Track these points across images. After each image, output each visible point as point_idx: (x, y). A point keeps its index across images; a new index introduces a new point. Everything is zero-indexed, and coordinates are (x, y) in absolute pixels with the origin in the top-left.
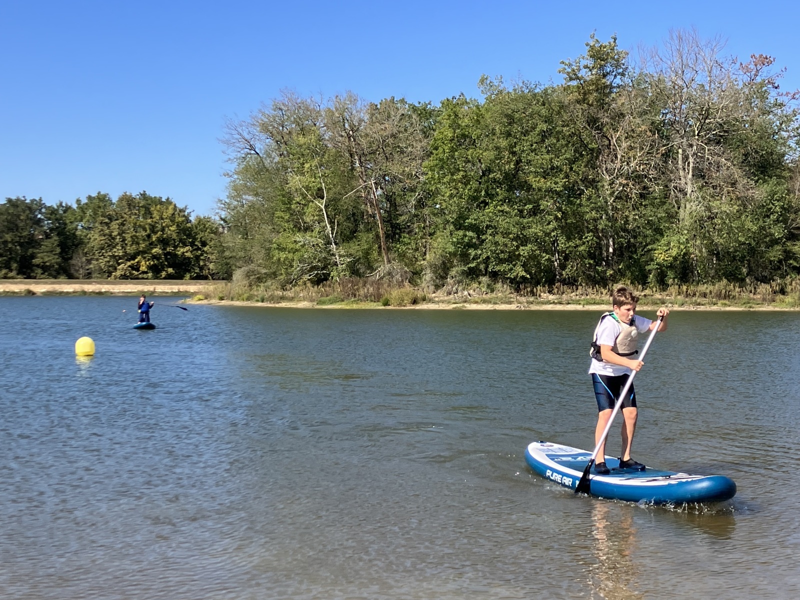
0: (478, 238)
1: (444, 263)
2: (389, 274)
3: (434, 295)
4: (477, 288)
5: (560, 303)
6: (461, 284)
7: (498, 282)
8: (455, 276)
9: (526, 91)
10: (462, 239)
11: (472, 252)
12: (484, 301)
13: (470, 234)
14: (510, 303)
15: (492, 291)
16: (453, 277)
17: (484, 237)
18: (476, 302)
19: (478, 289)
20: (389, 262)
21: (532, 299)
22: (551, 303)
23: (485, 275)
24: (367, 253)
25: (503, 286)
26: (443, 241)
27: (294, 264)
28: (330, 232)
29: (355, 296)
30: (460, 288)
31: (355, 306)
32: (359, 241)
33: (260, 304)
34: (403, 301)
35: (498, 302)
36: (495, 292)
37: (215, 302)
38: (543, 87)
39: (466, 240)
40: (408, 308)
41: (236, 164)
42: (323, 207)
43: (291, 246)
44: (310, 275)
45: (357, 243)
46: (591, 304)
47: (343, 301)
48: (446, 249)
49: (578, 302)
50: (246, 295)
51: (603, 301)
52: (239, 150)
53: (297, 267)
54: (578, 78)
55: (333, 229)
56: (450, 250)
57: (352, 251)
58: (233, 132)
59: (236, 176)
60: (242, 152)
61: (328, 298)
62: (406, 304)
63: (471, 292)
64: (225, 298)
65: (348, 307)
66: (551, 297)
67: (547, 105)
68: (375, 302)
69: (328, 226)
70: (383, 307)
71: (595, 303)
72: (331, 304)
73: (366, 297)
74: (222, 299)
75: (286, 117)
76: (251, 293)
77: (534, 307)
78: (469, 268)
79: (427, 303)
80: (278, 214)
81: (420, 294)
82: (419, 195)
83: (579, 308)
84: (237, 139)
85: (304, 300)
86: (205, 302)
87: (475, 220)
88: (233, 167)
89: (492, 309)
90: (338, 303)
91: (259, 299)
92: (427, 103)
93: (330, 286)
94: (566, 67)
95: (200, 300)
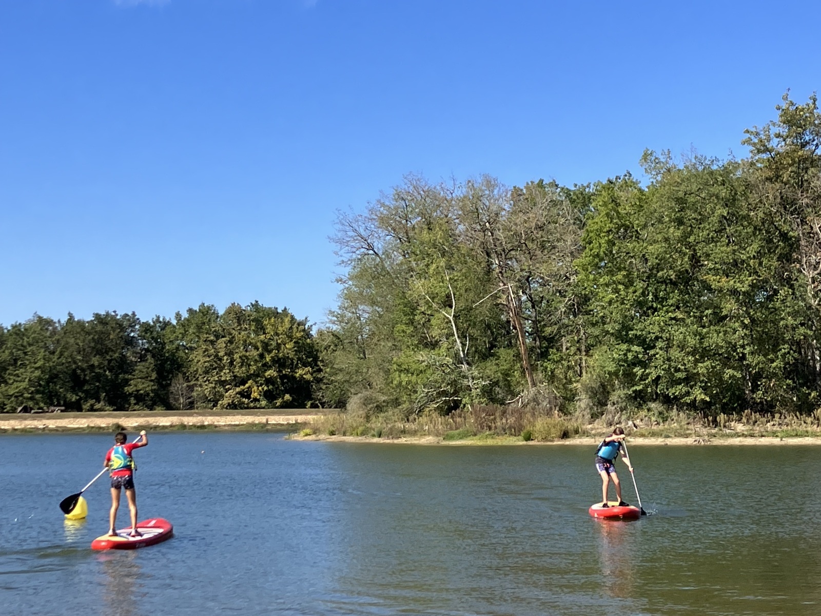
0: (645, 353)
1: (603, 386)
2: (535, 400)
3: (590, 426)
4: (645, 416)
5: (752, 436)
6: (624, 412)
7: (672, 409)
8: (617, 402)
9: (700, 168)
10: (625, 355)
11: (638, 371)
12: (653, 434)
13: (635, 348)
14: (687, 436)
15: (665, 420)
16: (614, 404)
17: (652, 352)
18: (642, 435)
19: (647, 418)
20: (534, 384)
21: (713, 431)
22: (739, 436)
23: (655, 400)
24: (506, 374)
25: (678, 415)
26: (601, 357)
27: (419, 390)
28: (461, 349)
29: (490, 428)
30: (623, 417)
31: (490, 442)
32: (496, 360)
33: (376, 440)
34: (549, 434)
35: (670, 435)
36: (667, 422)
37: (324, 437)
38: (720, 164)
39: (630, 356)
40: (555, 443)
41: (350, 267)
42: (451, 318)
43: (414, 366)
44: (437, 402)
45: (494, 362)
46: (792, 436)
47: (475, 435)
48: (604, 367)
49: (774, 434)
50: (361, 429)
51: (807, 432)
52: (354, 250)
53: (422, 392)
54: (767, 150)
55: (464, 345)
56: (610, 369)
57: (488, 372)
58: (348, 228)
59: (350, 283)
60: (358, 252)
61: (457, 431)
62: (553, 437)
63: (638, 422)
64: (337, 433)
65: (480, 443)
66: (740, 427)
67: (727, 185)
68: (515, 436)
69: (458, 341)
70: (525, 443)
71: (797, 435)
72: (461, 438)
73: (504, 430)
74: (332, 433)
75: (410, 209)
76: (369, 425)
77: (717, 442)
78: (635, 391)
79: (580, 437)
80: (400, 327)
81: (571, 425)
82: (569, 300)
83: (776, 441)
84: (352, 237)
85: (429, 434)
86: (313, 437)
87: (642, 331)
88: (346, 271)
89: (663, 444)
90: (469, 438)
91: (375, 433)
92: (585, 185)
93: (460, 416)
94: (752, 137)
95: (307, 435)
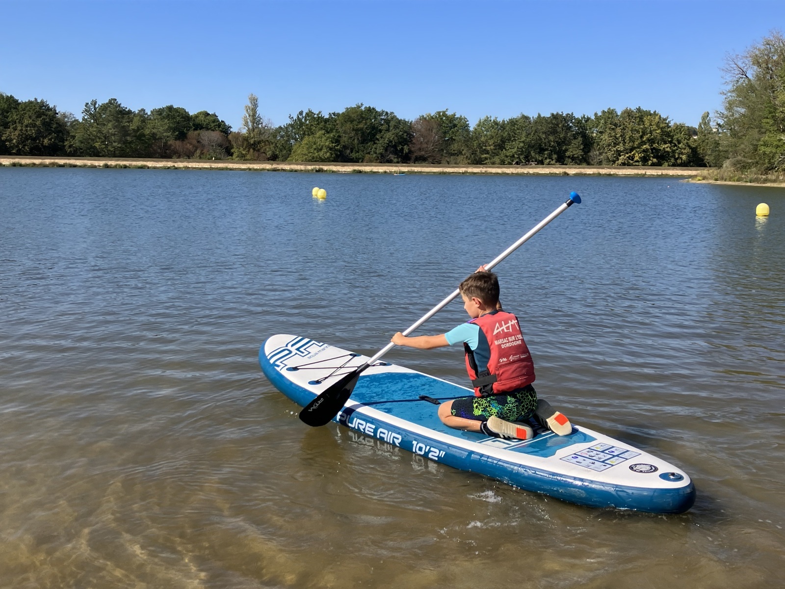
27: (777, 156)
33: (749, 184)
37: (712, 182)
41: (731, 85)
50: (736, 178)
52: (734, 75)
53: (779, 158)
58: (730, 63)
59: (729, 94)
60: (736, 77)
64: (720, 179)
74: (716, 180)
75: (772, 50)
76: (740, 176)
80: (765, 120)
84: (733, 68)
86: (704, 182)
91: (748, 180)
95: (699, 180)
